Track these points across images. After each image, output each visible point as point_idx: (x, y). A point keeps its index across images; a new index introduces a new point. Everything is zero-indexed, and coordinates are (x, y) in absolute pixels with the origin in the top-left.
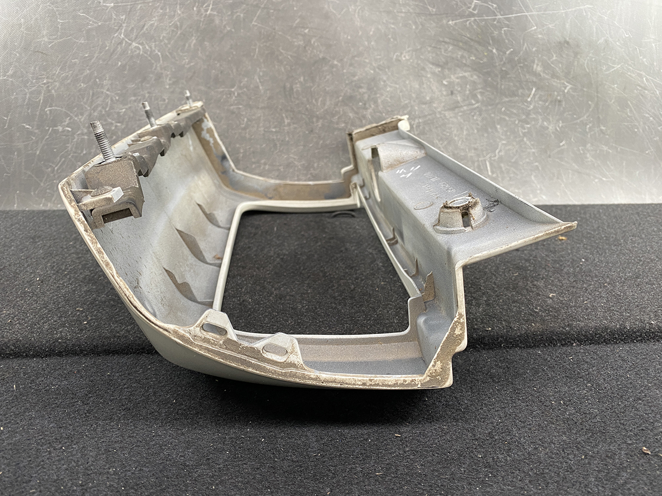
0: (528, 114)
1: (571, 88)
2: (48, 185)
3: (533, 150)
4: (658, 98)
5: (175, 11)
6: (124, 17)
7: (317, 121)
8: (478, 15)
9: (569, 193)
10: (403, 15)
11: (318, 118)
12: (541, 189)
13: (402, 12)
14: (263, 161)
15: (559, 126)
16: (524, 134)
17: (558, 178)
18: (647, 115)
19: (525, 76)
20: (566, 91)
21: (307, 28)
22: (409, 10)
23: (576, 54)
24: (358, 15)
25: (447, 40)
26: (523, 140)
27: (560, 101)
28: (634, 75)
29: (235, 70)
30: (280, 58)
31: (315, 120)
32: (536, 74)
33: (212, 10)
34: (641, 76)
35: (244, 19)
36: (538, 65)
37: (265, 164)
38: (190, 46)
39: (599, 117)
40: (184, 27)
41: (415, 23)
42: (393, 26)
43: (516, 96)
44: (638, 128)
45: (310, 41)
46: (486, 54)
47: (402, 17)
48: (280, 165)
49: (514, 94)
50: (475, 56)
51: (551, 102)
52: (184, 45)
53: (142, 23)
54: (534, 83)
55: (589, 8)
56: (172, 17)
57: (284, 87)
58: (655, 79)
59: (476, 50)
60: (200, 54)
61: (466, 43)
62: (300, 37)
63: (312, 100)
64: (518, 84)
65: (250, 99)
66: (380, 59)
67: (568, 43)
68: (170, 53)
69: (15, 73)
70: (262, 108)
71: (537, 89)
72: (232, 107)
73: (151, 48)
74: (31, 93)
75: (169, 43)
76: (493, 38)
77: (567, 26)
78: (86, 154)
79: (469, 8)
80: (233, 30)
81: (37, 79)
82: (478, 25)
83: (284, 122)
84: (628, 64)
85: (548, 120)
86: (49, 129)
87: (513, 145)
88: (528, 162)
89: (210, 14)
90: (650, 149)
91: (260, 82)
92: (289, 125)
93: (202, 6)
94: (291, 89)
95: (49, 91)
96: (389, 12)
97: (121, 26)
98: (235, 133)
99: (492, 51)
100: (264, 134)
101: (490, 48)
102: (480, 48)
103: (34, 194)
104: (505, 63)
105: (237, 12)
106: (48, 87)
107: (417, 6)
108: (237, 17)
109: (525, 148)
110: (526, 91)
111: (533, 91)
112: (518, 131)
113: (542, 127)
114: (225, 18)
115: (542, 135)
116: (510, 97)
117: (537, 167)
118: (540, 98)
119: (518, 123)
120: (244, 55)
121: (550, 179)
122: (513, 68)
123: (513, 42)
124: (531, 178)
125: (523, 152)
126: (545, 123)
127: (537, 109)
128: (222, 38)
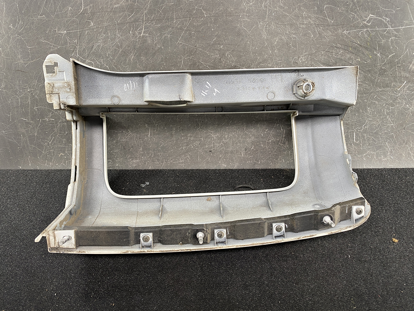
0: (395, 99)
2: (47, 153)
3: (392, 125)
5: (115, 35)
6: (76, 41)
8: (371, 27)
10: (304, 26)
12: (391, 152)
13: (303, 24)
14: (189, 135)
16: (388, 114)
17: (406, 144)
19: (400, 73)
21: (222, 44)
22: (310, 22)
24: (266, 30)
25: (339, 45)
26: (386, 117)
33: (144, 33)
35: (171, 39)
38: (130, 60)
40: (124, 47)
41: (314, 33)
42: (294, 36)
43: (389, 87)
45: (224, 54)
46: (371, 57)
47: (303, 28)
48: (202, 137)
49: (387, 86)
50: (361, 58)
53: (91, 45)
54: (406, 78)
56: (113, 39)
59: (363, 53)
61: (355, 48)
62: (217, 52)
64: (392, 79)
66: (280, 63)
68: (116, 66)
69: (6, 86)
71: (408, 82)
73: (101, 63)
74: (21, 98)
75: (114, 59)
76: (380, 45)
78: (67, 134)
79: (364, 20)
80: (163, 47)
81: (23, 89)
82: (369, 35)
86: (39, 120)
87: (377, 121)
88: (386, 133)
89: (143, 36)
93: (136, 30)
95: (34, 96)
96: (291, 25)
97: (75, 48)
99: (376, 55)
101: (375, 52)
102: (367, 52)
103: (40, 158)
104: (385, 64)
105: (165, 34)
106: (32, 94)
107: (317, 18)
108: (165, 37)
109: (386, 123)
110: (398, 84)
111: (404, 84)
112: (384, 111)
113: (404, 109)
114: (155, 38)
115: (402, 114)
116: (384, 87)
117: (392, 136)
118: (408, 89)
119: (385, 106)
120: (172, 66)
121: (401, 144)
122: (392, 67)
123: (396, 48)
124: (386, 144)
125: (384, 125)
126: (408, 106)
127: (404, 96)
128: (154, 54)
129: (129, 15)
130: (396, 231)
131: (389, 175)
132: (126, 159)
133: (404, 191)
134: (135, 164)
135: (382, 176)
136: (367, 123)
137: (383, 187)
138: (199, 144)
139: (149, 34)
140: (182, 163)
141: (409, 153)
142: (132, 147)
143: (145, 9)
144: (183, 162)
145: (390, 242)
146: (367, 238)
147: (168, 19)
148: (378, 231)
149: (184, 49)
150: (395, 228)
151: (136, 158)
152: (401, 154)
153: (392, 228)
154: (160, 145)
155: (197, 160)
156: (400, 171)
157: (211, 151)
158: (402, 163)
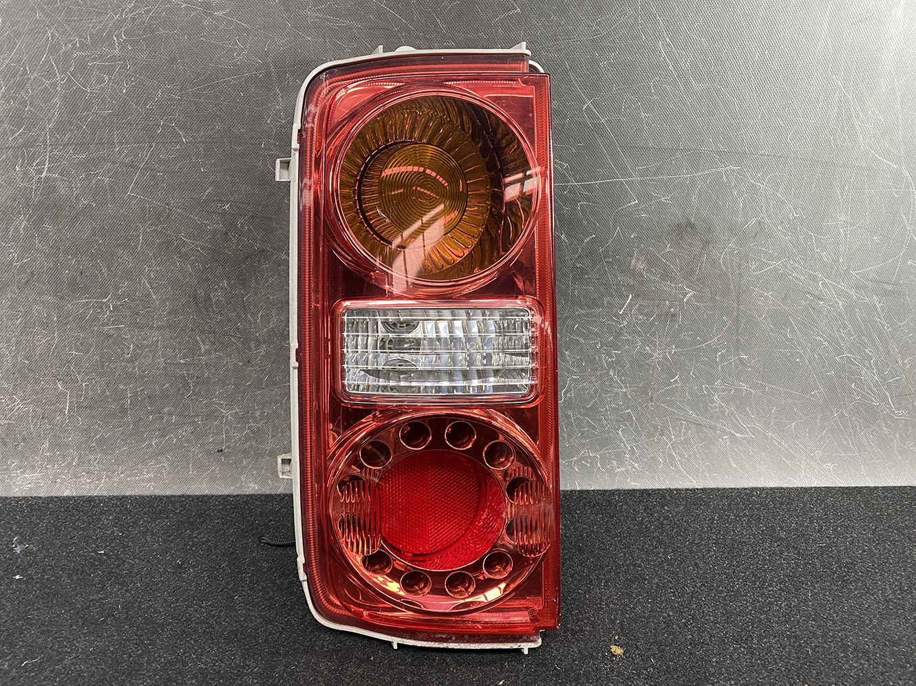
0: (619, 334)
1: (694, 296)
3: (624, 390)
4: (839, 314)
7: (257, 347)
9: (677, 458)
11: (258, 343)
12: (632, 452)
14: (166, 410)
15: (670, 353)
16: (610, 366)
17: (662, 434)
18: (819, 338)
19: (615, 276)
20: (685, 300)
21: (228, 202)
23: (706, 243)
26: (607, 374)
27: (673, 315)
28: (802, 278)
29: (105, 270)
30: (183, 250)
31: (252, 345)
32: (634, 274)
33: (49, 171)
34: (814, 279)
35: (111, 187)
36: (638, 259)
37: (170, 414)
38: (17, 230)
39: (738, 341)
43: (599, 307)
44: (801, 358)
48: (197, 416)
49: (595, 304)
51: (659, 316)
52: (7, 229)
54: (630, 288)
55: (733, 171)
57: (195, 297)
58: (839, 283)
60: (38, 245)
62: (217, 218)
63: (246, 316)
64: (602, 289)
65: (137, 314)
67: (692, 226)
70: (158, 328)
71: (636, 296)
72: (106, 328)
77: (694, 198)
80: (94, 205)
83: (200, 349)
84: (794, 261)
85: (653, 342)
87: (591, 382)
88: (614, 409)
89: (47, 179)
90: (818, 388)
91: (152, 288)
92: (208, 352)
93: (30, 164)
94: (208, 298)
98: (115, 368)
99: (558, 237)
100: (165, 368)
104: (580, 257)
105: (97, 175)
108: (98, 183)
109: (611, 386)
110: (617, 299)
111: (629, 299)
112: (600, 360)
113: (642, 354)
114: (76, 184)
115: (640, 366)
116: (589, 307)
117: (629, 417)
118: (640, 310)
119: (601, 348)
120: (118, 246)
121: (650, 435)
122: (595, 264)
123: (595, 225)
124: (618, 434)
125: (608, 392)
126: (647, 348)
127: (635, 327)
128: (76, 218)
129: (13, 132)
130: (622, 629)
131: (626, 504)
132: (7, 469)
133: (654, 537)
134: (30, 484)
135: (611, 506)
136: (570, 385)
137: (607, 531)
138: (192, 433)
139: (62, 174)
140: (149, 480)
141: (670, 456)
142: (24, 440)
143: (50, 120)
144: (150, 478)
145: (604, 656)
146: (552, 648)
147: (102, 144)
148: (581, 630)
149: (143, 209)
150: (621, 623)
151: (33, 467)
152: (654, 459)
153: (613, 622)
154: (96, 435)
155: (188, 472)
156: (650, 495)
157: (221, 451)
158: (659, 478)
